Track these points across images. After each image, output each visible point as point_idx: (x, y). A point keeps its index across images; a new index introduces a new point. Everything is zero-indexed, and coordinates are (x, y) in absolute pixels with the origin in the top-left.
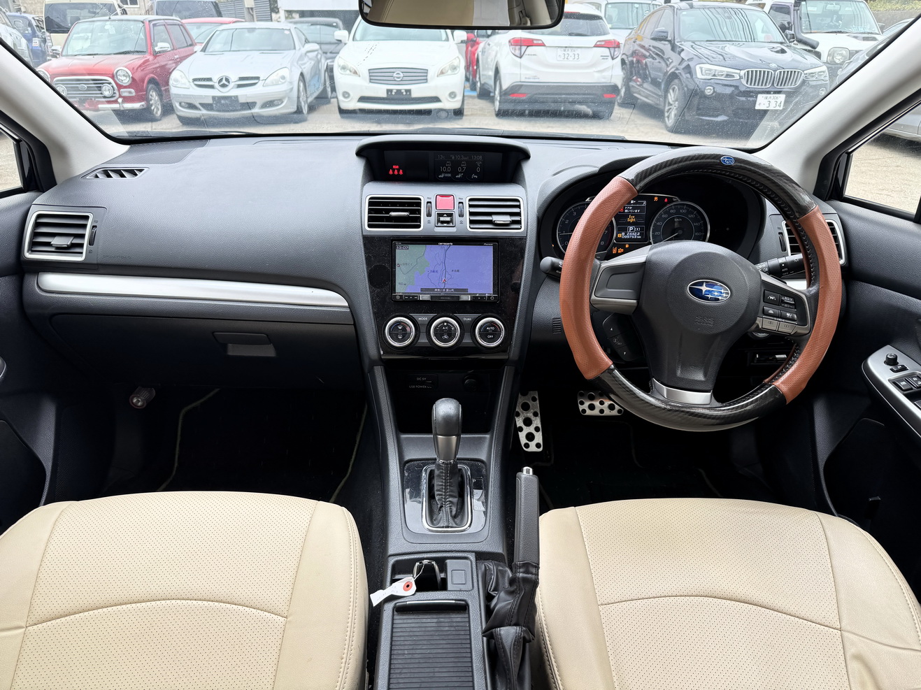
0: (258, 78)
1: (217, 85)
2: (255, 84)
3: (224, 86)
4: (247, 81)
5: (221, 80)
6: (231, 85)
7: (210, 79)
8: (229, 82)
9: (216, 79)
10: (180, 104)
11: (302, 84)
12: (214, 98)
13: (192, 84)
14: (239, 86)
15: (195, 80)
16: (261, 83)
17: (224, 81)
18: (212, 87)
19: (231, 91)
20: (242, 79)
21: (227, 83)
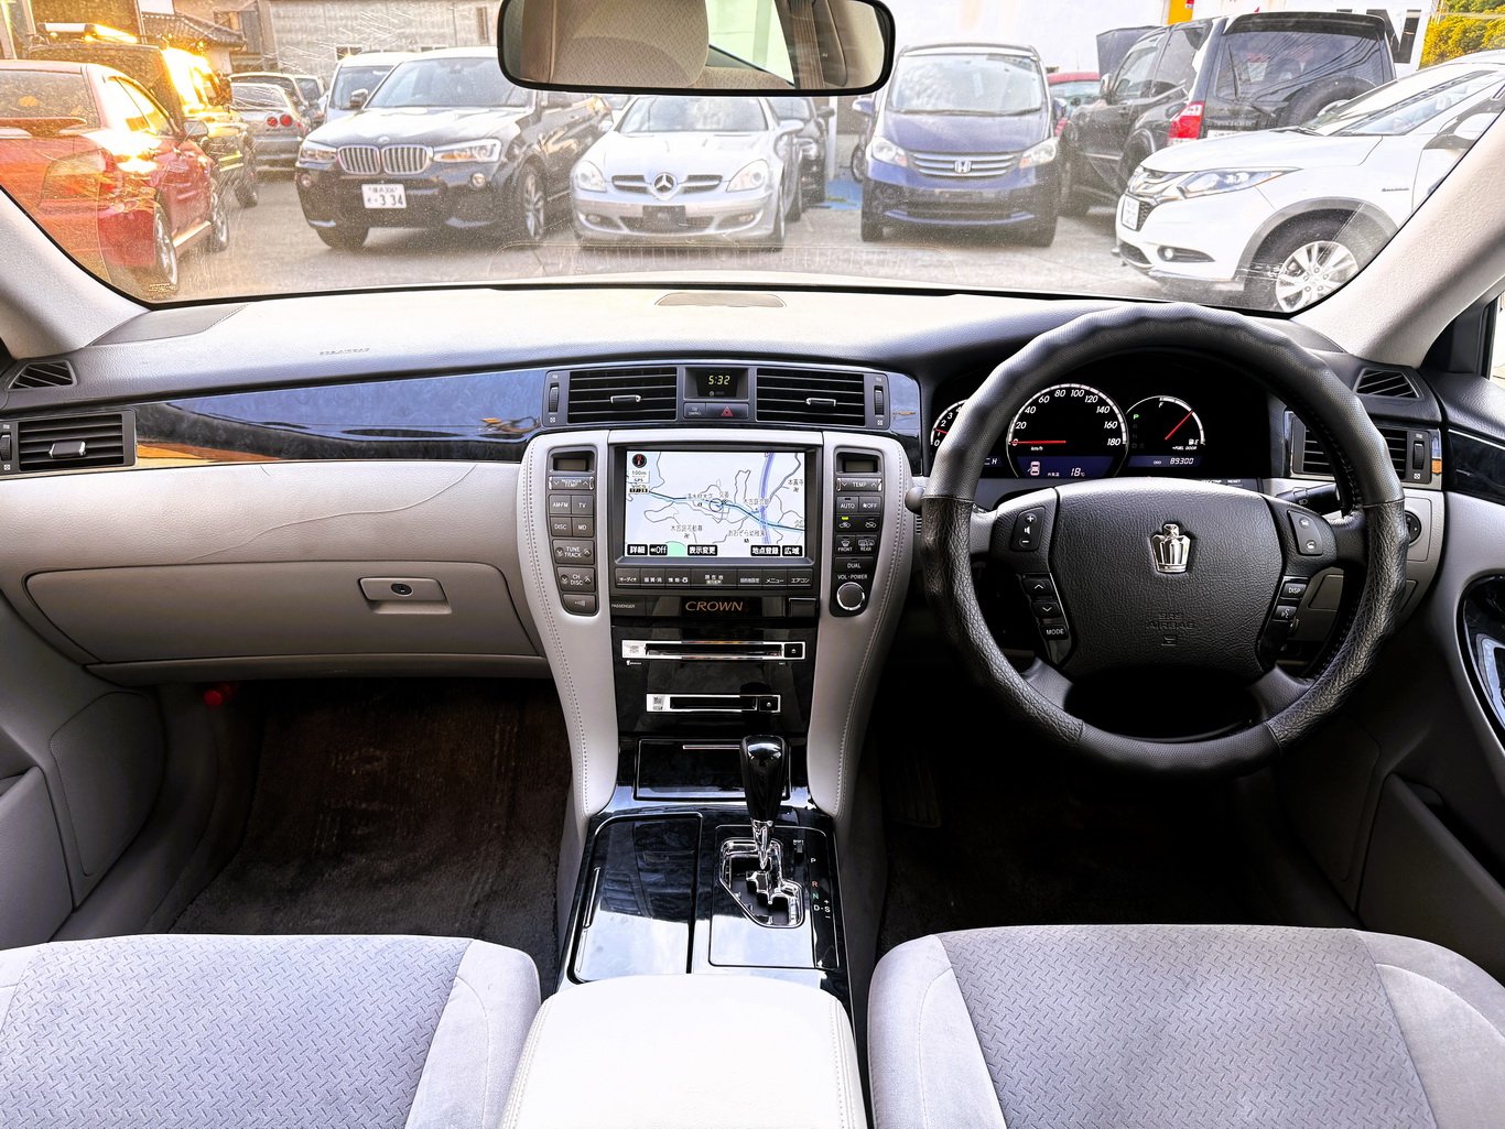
0: (719, 178)
1: (652, 189)
2: (714, 187)
3: (663, 189)
4: (702, 183)
5: (659, 179)
6: (678, 188)
7: (640, 178)
8: (672, 184)
9: (651, 178)
10: (587, 216)
12: (645, 208)
13: (611, 189)
14: (687, 191)
15: (615, 178)
16: (723, 186)
17: (664, 182)
18: (643, 190)
19: (674, 198)
20: (692, 178)
21: (669, 185)
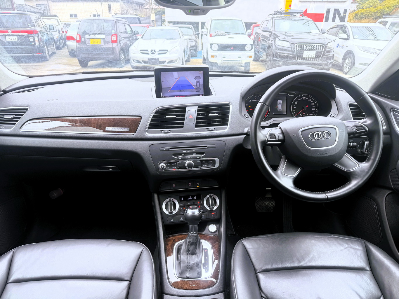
0: (167, 50)
2: (166, 53)
3: (153, 53)
4: (163, 52)
5: (152, 51)
6: (156, 53)
7: (147, 50)
10: (134, 60)
12: (148, 59)
13: (139, 52)
14: (159, 54)
15: (140, 50)
16: (168, 52)
17: (153, 51)
18: (148, 54)
19: (156, 56)
20: (160, 50)
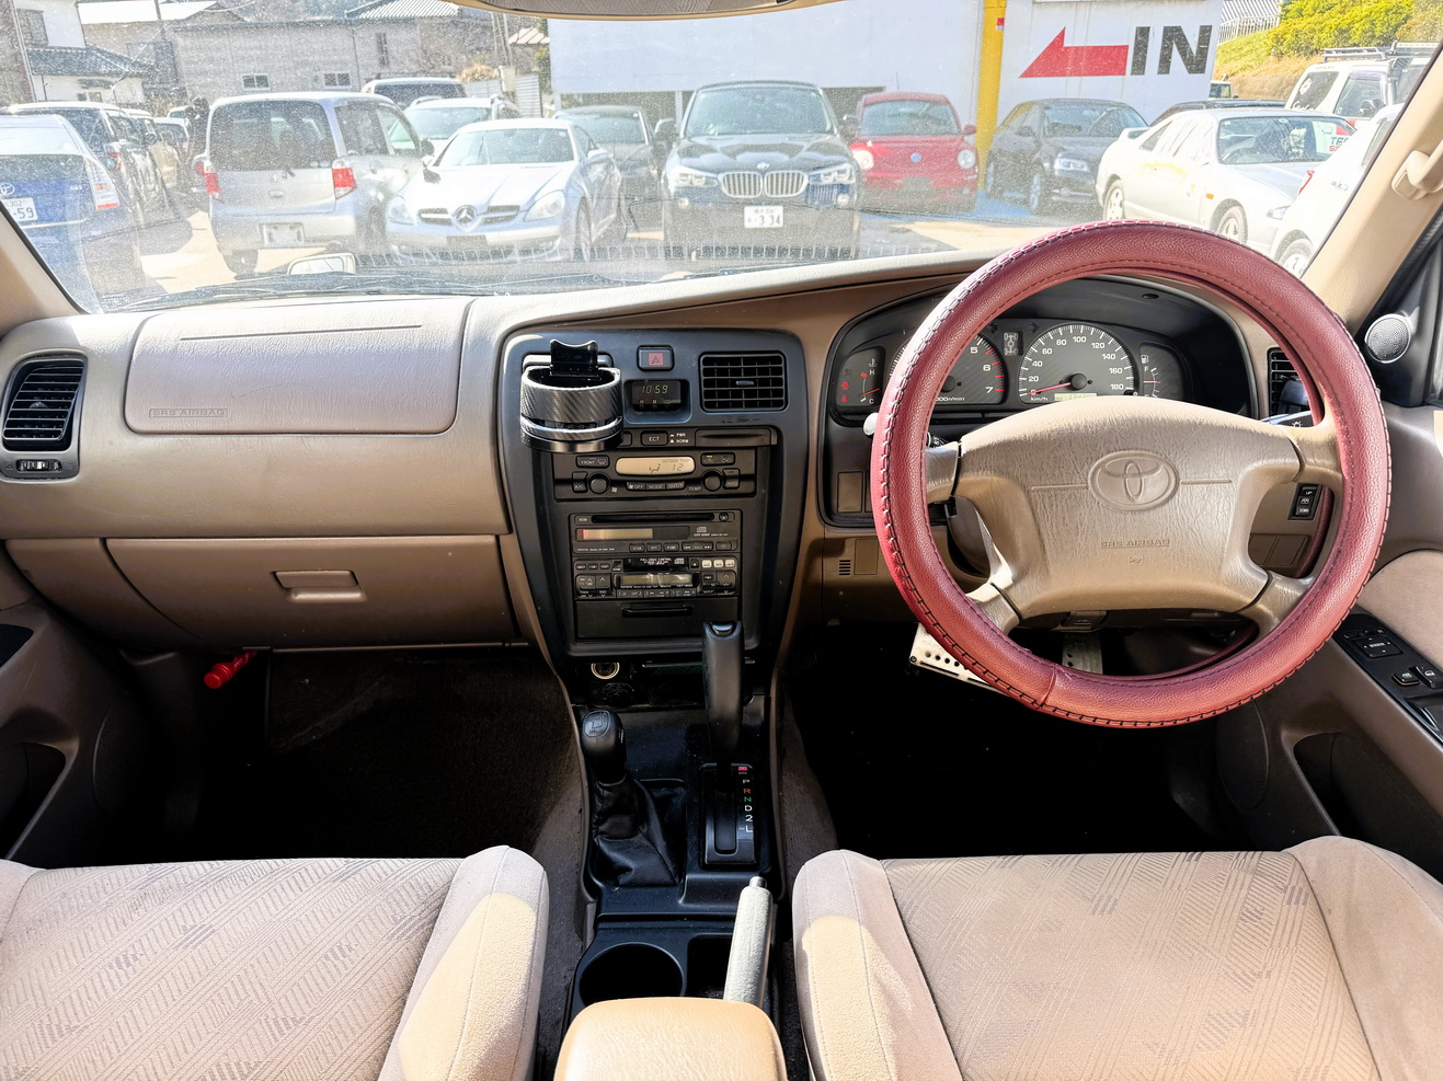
0: (515, 208)
1: (454, 220)
2: (512, 217)
3: (465, 220)
4: (502, 214)
5: (460, 212)
6: (476, 219)
7: (443, 211)
8: (472, 216)
9: (452, 210)
10: (400, 247)
11: (583, 215)
12: (450, 240)
13: (418, 218)
14: (488, 222)
15: (421, 211)
16: (521, 215)
17: (464, 215)
18: (446, 222)
19: (475, 229)
20: (492, 209)
21: (469, 217)
